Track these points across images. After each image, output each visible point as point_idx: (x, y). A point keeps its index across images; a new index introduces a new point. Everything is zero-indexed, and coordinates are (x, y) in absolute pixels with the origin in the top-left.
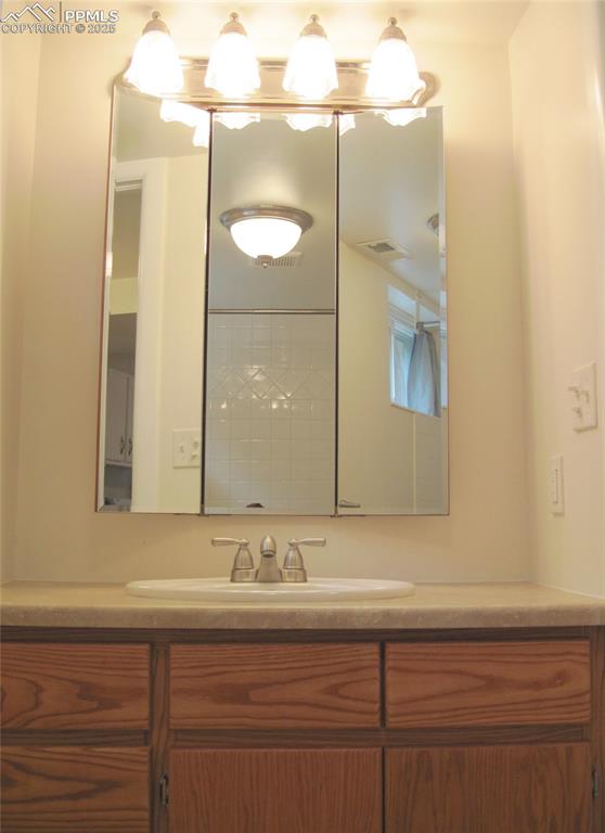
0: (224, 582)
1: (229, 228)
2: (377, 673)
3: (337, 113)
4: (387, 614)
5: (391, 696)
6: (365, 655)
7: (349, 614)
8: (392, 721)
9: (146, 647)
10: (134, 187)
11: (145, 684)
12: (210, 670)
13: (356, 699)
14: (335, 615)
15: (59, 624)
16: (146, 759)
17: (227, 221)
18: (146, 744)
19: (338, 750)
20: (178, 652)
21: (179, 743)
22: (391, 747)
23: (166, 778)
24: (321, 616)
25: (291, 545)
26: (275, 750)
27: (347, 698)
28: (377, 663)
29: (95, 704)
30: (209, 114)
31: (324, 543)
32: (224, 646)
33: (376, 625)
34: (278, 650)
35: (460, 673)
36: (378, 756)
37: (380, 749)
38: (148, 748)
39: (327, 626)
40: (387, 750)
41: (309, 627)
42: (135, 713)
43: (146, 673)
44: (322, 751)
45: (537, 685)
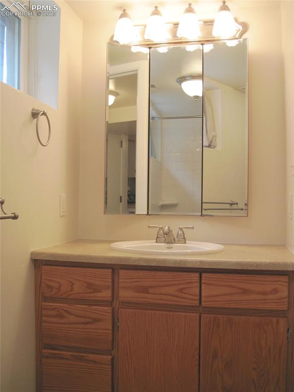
0: (154, 242)
1: (180, 84)
2: (198, 285)
3: (202, 44)
4: (201, 262)
5: (203, 294)
6: (193, 277)
7: (186, 261)
8: (203, 304)
9: (110, 270)
10: (135, 72)
11: (110, 284)
12: (134, 280)
13: (190, 294)
14: (181, 261)
15: (78, 261)
16: (111, 312)
17: (180, 81)
18: (111, 306)
19: (182, 314)
20: (122, 272)
21: (123, 307)
22: (203, 314)
23: (118, 319)
24: (175, 261)
25: (180, 228)
26: (158, 312)
27: (186, 294)
28: (198, 281)
29: (92, 290)
30: (149, 49)
31: (193, 228)
32: (139, 271)
33: (196, 266)
34: (160, 273)
35: (232, 286)
36: (198, 317)
37: (199, 314)
38: (111, 308)
39: (177, 266)
40: (202, 315)
41: (171, 266)
42: (106, 294)
43: (110, 280)
44: (176, 313)
45: (264, 293)
